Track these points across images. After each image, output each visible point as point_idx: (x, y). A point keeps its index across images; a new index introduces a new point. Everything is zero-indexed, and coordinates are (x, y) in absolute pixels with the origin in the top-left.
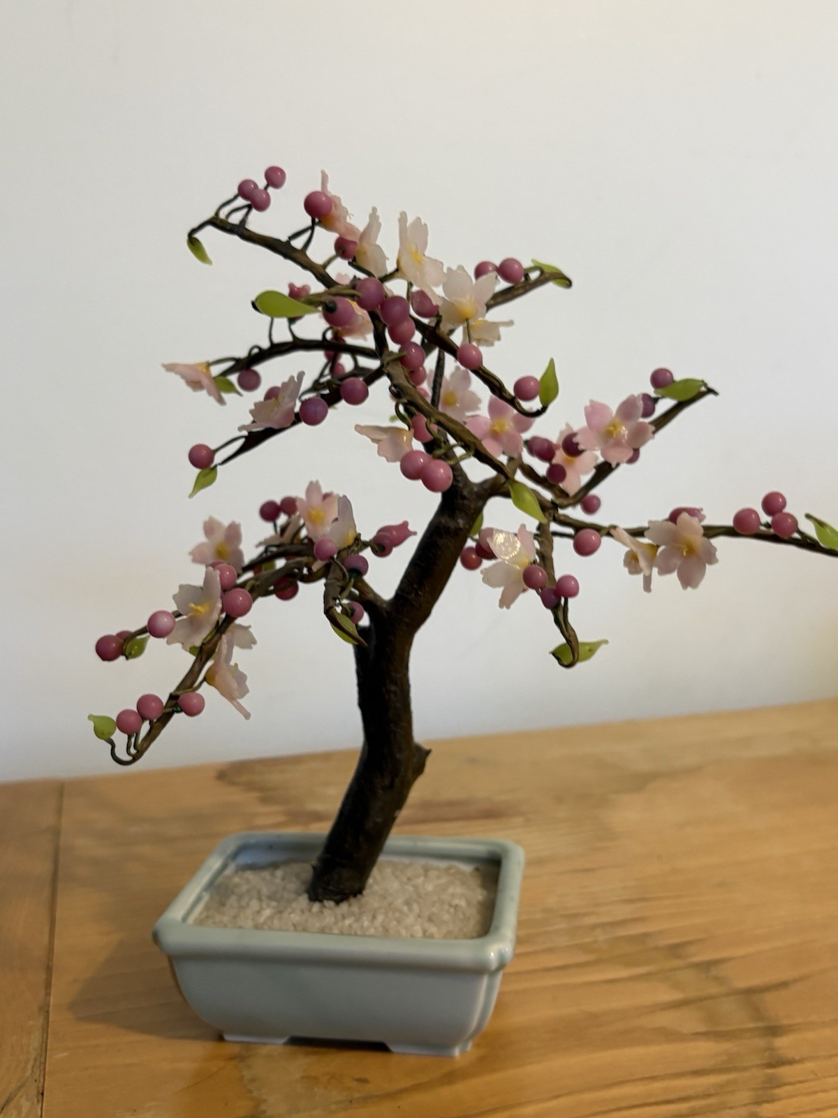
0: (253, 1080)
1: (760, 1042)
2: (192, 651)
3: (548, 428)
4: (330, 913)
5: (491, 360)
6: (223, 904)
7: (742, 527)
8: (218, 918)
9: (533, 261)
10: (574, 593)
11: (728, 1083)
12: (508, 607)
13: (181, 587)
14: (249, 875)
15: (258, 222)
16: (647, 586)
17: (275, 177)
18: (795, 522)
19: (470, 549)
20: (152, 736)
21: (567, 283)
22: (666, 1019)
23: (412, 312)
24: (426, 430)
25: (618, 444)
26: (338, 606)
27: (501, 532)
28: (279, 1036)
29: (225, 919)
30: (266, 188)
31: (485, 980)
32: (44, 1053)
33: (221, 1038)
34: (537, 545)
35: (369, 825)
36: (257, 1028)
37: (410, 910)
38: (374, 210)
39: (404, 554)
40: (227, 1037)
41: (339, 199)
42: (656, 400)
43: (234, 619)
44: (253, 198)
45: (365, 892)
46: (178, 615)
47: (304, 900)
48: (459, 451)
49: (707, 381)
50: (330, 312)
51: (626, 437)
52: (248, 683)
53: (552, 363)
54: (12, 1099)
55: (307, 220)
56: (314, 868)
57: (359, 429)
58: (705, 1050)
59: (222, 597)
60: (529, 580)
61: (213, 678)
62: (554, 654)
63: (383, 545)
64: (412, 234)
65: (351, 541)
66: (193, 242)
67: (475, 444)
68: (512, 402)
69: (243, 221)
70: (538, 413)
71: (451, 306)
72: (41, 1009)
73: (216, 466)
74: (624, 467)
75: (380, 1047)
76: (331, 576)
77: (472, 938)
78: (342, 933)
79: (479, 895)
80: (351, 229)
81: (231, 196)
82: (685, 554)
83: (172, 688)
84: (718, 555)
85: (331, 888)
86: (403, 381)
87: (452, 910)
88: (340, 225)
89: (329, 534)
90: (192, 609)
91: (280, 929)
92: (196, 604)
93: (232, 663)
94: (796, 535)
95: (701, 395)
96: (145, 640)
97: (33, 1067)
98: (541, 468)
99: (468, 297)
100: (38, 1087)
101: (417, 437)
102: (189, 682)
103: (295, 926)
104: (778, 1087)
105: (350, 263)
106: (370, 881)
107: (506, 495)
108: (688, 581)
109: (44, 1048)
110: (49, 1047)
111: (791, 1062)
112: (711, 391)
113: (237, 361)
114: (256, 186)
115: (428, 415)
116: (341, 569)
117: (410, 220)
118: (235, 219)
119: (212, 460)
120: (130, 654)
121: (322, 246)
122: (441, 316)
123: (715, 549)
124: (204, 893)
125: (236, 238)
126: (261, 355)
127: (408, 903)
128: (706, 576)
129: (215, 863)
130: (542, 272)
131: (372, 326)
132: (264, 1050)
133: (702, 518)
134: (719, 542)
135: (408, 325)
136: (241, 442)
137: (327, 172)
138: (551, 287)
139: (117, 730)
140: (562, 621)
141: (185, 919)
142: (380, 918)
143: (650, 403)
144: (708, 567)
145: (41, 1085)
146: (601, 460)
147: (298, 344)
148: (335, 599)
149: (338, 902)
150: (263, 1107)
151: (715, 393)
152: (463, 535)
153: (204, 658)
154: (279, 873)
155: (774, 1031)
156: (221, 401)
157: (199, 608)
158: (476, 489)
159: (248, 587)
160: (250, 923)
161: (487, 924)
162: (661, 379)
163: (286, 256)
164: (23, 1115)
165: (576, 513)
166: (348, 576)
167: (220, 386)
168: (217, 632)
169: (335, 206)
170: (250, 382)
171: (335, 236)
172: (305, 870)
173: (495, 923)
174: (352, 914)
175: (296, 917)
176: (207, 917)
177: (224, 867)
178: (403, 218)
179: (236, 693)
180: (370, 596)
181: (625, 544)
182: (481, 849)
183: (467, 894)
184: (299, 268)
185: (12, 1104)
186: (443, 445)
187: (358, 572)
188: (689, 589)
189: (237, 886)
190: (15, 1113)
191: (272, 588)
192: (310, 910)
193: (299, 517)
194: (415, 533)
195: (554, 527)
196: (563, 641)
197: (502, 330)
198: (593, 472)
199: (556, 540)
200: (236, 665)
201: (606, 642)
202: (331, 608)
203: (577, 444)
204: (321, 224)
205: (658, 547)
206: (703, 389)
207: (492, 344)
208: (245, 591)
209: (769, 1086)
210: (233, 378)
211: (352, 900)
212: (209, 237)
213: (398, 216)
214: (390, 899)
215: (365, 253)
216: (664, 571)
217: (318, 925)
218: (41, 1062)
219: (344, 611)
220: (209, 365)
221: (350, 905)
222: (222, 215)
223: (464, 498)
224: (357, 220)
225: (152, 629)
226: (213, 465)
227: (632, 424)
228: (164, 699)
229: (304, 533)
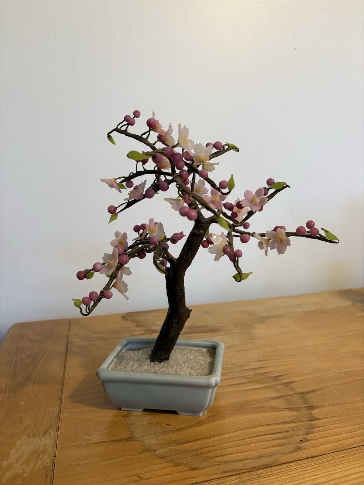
0: (131, 424)
1: (307, 412)
2: (108, 276)
3: (231, 199)
4: (157, 366)
5: (211, 175)
6: (121, 363)
7: (299, 233)
8: (119, 367)
9: (226, 142)
10: (241, 256)
11: (296, 427)
12: (218, 261)
13: (105, 254)
14: (130, 352)
15: (131, 130)
16: (266, 253)
17: (137, 114)
18: (318, 231)
19: (205, 241)
20: (94, 306)
21: (238, 150)
22: (274, 403)
23: (184, 159)
24: (188, 200)
25: (255, 204)
26: (158, 260)
27: (215, 235)
28: (140, 408)
29: (122, 368)
30: (134, 118)
31: (211, 390)
32: (59, 414)
33: (120, 409)
34: (228, 239)
35: (171, 336)
36: (132, 406)
37: (185, 365)
38: (170, 124)
39: (182, 243)
40: (122, 409)
41: (158, 121)
42: (268, 189)
43: (123, 265)
44: (129, 121)
45: (169, 359)
46: (104, 264)
47: (149, 361)
48: (200, 206)
49: (286, 183)
50: (155, 159)
51: (258, 202)
52: (128, 287)
53: (232, 176)
54: (48, 431)
55: (147, 129)
56: (152, 351)
57: (165, 199)
58: (287, 415)
59: (118, 258)
60: (225, 251)
61: (116, 285)
62: (234, 277)
63: (174, 240)
64: (183, 131)
65: (163, 239)
66: (109, 137)
67: (205, 204)
68: (218, 190)
69: (126, 129)
70: (228, 194)
71: (197, 157)
72: (59, 398)
73: (117, 213)
74: (257, 212)
75: (175, 412)
76: (156, 250)
77: (206, 375)
78: (161, 374)
79: (209, 360)
80: (163, 131)
81: (122, 121)
82: (279, 242)
83: (101, 289)
84: (291, 242)
85: (158, 357)
86: (180, 183)
87: (199, 365)
88: (159, 130)
89: (156, 236)
90: (108, 262)
91: (140, 372)
92: (110, 260)
93: (122, 280)
94: (318, 236)
95: (284, 188)
96: (93, 273)
97: (55, 419)
98: (229, 213)
99: (203, 154)
100: (57, 426)
101: (186, 203)
102: (107, 287)
103: (145, 370)
104: (314, 428)
105: (162, 143)
106: (171, 355)
107: (217, 222)
108: (281, 252)
109: (59, 412)
110: (61, 412)
111: (318, 419)
112: (288, 186)
113: (125, 178)
114: (130, 117)
115: (189, 194)
116: (159, 248)
117: (182, 127)
118: (123, 129)
119: (116, 211)
120: (88, 277)
121: (153, 137)
122: (194, 160)
123: (290, 240)
124: (115, 359)
125: (124, 135)
126: (133, 176)
127: (184, 363)
128: (286, 250)
129: (119, 348)
130: (229, 146)
131: (170, 165)
132: (135, 413)
133: (285, 230)
134: (291, 238)
135: (182, 163)
136: (126, 204)
137: (154, 112)
138: (232, 151)
139: (82, 304)
140: (236, 266)
141: (108, 368)
142: (174, 368)
143: (266, 190)
144: (287, 246)
145: (58, 426)
146: (250, 210)
147: (146, 172)
148: (157, 258)
149: (160, 362)
150: (134, 434)
151: (289, 187)
152: (202, 236)
153: (113, 279)
154: (140, 352)
155: (311, 408)
156: (120, 191)
157: (111, 261)
158: (206, 220)
159: (128, 254)
160: (130, 369)
161: (211, 371)
162: (270, 182)
163: (141, 141)
164: (51, 436)
165: (241, 229)
166: (161, 250)
167: (120, 186)
168: (117, 270)
169: (157, 124)
170: (130, 185)
171: (157, 134)
172: (149, 351)
173: (214, 370)
174: (165, 366)
175: (145, 368)
176: (116, 367)
177: (122, 349)
178: (180, 126)
179: (123, 291)
180: (171, 257)
181: (258, 239)
182: (209, 344)
183: (204, 359)
184: (145, 145)
185: (47, 433)
186: (194, 204)
187: (165, 249)
188: (281, 254)
189: (126, 356)
190: (48, 435)
191: (137, 254)
192: (150, 365)
193: (147, 231)
194: (186, 236)
195: (233, 233)
196: (237, 272)
197: (215, 166)
198: (247, 214)
199: (234, 238)
200: (124, 281)
201: (252, 273)
202: (156, 261)
203: (241, 205)
204: (152, 130)
205: (270, 240)
206: (285, 185)
207: (212, 171)
208: (127, 256)
209: (310, 428)
210: (124, 184)
211: (165, 361)
212: (115, 135)
213: (178, 125)
214: (178, 361)
215: (167, 139)
216: (272, 248)
217: (153, 370)
218: (58, 417)
219: (160, 262)
220: (116, 179)
221: (164, 363)
222: (119, 127)
223: (202, 223)
224: (165, 128)
225: (95, 269)
226: (116, 213)
227: (260, 198)
228: (99, 293)
229: (148, 236)
